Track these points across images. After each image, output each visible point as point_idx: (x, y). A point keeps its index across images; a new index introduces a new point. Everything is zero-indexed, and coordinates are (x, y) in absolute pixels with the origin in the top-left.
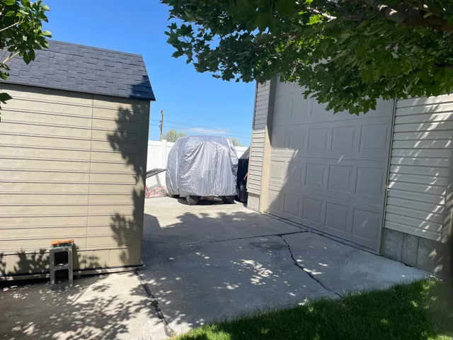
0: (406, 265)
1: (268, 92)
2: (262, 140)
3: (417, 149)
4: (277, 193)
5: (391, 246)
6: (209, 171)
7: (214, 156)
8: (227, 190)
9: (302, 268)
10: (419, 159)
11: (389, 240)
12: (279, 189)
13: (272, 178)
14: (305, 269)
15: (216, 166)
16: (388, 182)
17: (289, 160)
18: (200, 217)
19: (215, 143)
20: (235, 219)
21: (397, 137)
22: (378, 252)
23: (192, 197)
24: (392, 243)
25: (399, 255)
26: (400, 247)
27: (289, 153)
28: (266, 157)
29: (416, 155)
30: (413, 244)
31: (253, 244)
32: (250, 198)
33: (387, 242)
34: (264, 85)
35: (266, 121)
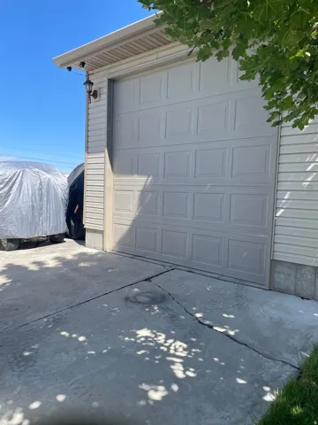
0: (303, 298)
1: (105, 108)
2: (102, 166)
3: (311, 172)
4: (126, 228)
5: (281, 279)
6: (33, 206)
7: (37, 187)
8: (56, 227)
9: (211, 327)
10: (313, 183)
11: (279, 273)
12: (129, 223)
13: (117, 209)
14: (215, 328)
15: (41, 199)
16: (276, 209)
17: (141, 188)
18: (34, 268)
19: (37, 170)
20: (82, 264)
21: (283, 159)
22: (267, 287)
23: (10, 240)
24: (282, 276)
25: (292, 288)
26: (293, 279)
27: (140, 181)
28: (108, 185)
29: (309, 179)
30: (309, 276)
31: (127, 299)
32: (88, 235)
33: (276, 275)
34: (98, 99)
35: (105, 143)
